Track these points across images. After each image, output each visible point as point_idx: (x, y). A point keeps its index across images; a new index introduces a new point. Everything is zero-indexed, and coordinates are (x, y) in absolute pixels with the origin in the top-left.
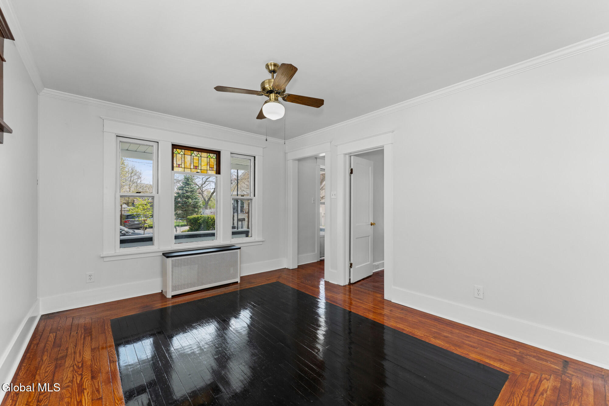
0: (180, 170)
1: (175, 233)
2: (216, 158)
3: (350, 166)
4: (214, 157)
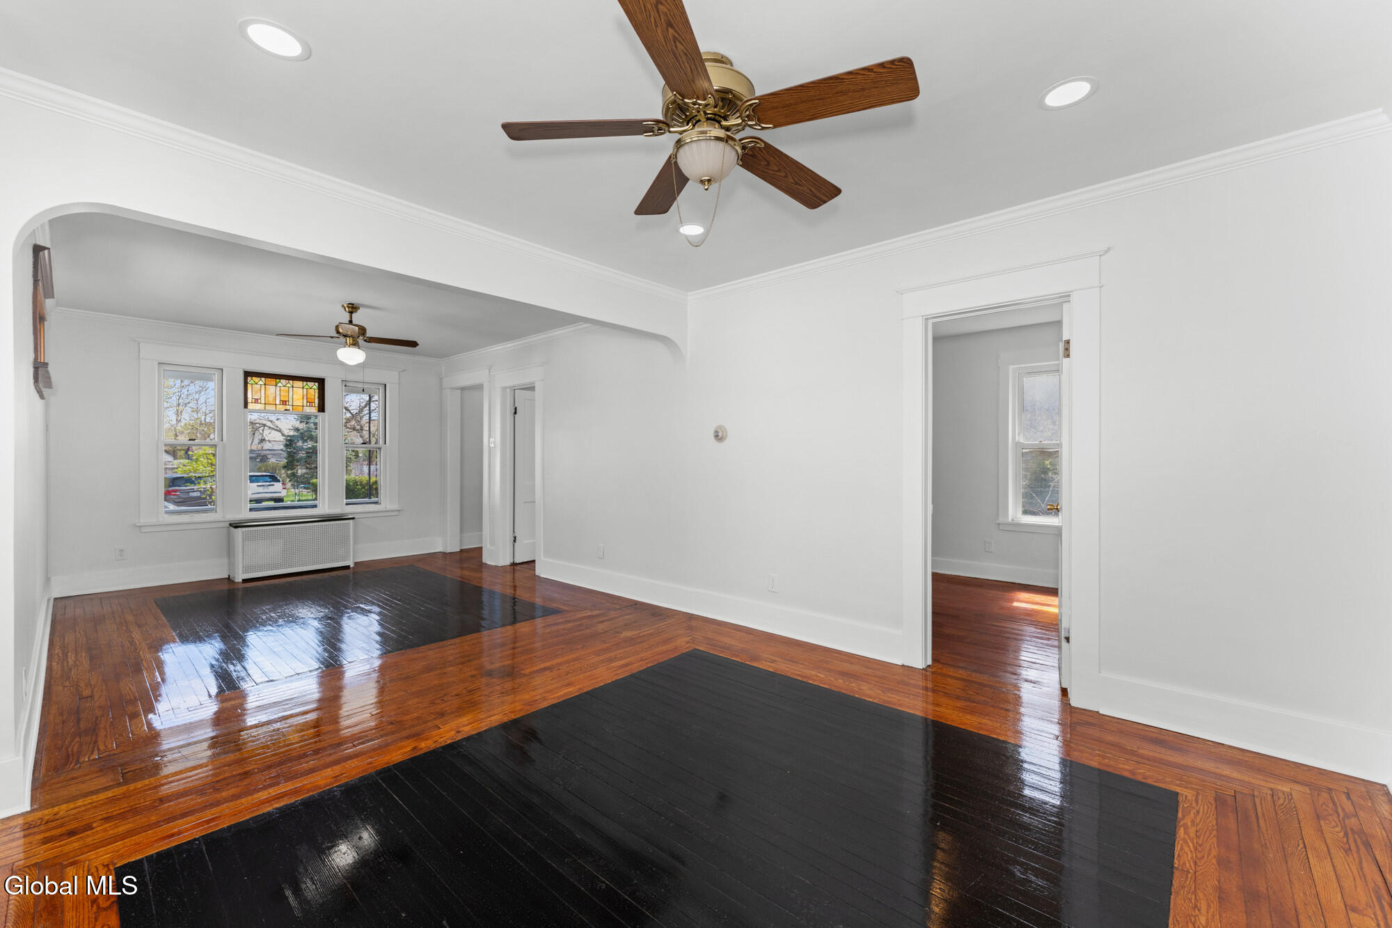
0: (258, 407)
1: (250, 495)
2: (318, 388)
3: (514, 404)
4: (315, 387)
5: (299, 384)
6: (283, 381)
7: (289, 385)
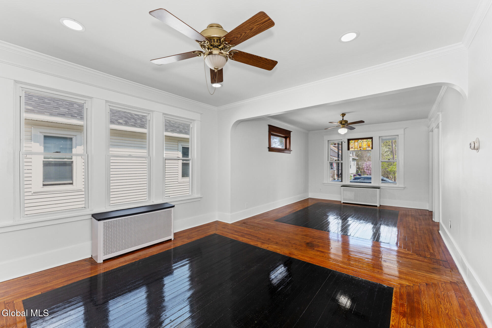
5: (365, 140)
6: (360, 140)
7: (362, 141)
